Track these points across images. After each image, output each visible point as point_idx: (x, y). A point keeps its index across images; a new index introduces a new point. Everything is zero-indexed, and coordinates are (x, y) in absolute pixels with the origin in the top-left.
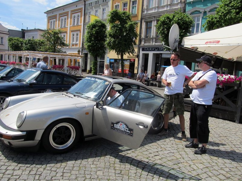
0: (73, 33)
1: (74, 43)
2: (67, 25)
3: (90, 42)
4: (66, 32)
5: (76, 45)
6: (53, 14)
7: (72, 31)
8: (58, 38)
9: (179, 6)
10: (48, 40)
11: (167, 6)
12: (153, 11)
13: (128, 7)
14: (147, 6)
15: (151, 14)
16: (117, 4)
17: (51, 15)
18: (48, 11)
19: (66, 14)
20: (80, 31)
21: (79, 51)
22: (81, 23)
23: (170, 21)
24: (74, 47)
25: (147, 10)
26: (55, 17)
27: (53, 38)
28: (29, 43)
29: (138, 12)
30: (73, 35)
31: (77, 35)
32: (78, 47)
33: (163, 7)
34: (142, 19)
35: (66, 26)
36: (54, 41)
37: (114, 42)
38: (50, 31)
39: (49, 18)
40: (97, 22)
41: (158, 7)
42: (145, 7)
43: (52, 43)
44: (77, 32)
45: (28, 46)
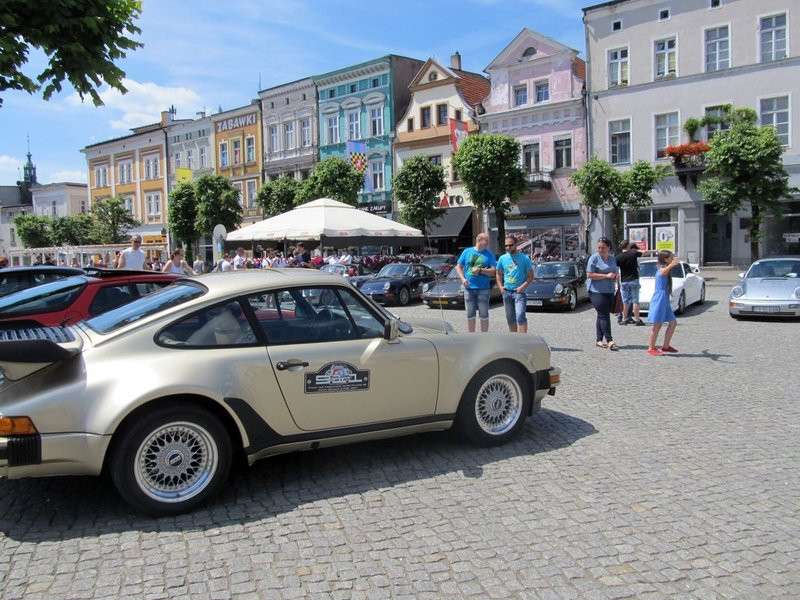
0: (149, 194)
1: (152, 214)
2: (135, 178)
3: (175, 221)
4: (134, 193)
5: (158, 218)
6: (102, 155)
7: (146, 191)
8: (120, 212)
9: (311, 152)
10: (100, 218)
11: (296, 151)
12: (279, 159)
13: (241, 148)
14: (269, 150)
15: (275, 163)
16: (223, 142)
17: (96, 155)
18: (87, 147)
19: (130, 155)
20: (161, 190)
21: (164, 231)
22: (162, 174)
23: (269, 193)
24: (154, 223)
25: (271, 155)
26: (105, 160)
27: (110, 213)
28: (63, 226)
29: (257, 158)
30: (150, 199)
31: (157, 198)
32: (161, 222)
33: (291, 152)
34: (263, 171)
35: (132, 181)
36: (113, 219)
37: (207, 222)
38: (104, 201)
39: (93, 163)
40: (183, 189)
41: (285, 152)
42: (266, 151)
43: (108, 223)
44: (156, 194)
45: (60, 231)
